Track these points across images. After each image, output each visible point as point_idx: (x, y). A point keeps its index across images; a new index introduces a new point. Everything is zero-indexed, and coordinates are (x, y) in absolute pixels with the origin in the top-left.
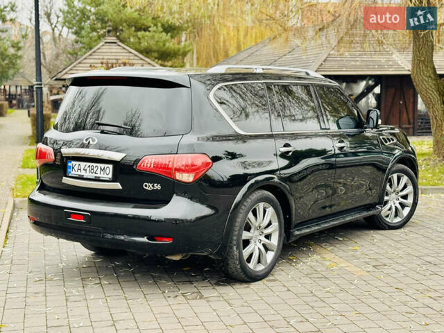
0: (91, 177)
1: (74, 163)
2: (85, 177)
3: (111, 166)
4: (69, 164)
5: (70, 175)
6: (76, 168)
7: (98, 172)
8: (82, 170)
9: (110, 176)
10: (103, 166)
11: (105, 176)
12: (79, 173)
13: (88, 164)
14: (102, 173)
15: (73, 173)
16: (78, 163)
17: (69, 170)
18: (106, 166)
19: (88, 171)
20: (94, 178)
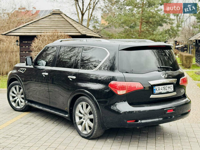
0: (165, 92)
1: (156, 87)
2: (162, 92)
3: (172, 85)
4: (154, 88)
5: (155, 93)
6: (157, 90)
7: (167, 89)
8: (160, 89)
9: (173, 90)
10: (169, 86)
11: (171, 90)
12: (159, 91)
13: (163, 86)
14: (169, 89)
15: (156, 92)
16: (158, 87)
17: (154, 91)
18: (170, 85)
19: (163, 89)
20: (166, 92)
